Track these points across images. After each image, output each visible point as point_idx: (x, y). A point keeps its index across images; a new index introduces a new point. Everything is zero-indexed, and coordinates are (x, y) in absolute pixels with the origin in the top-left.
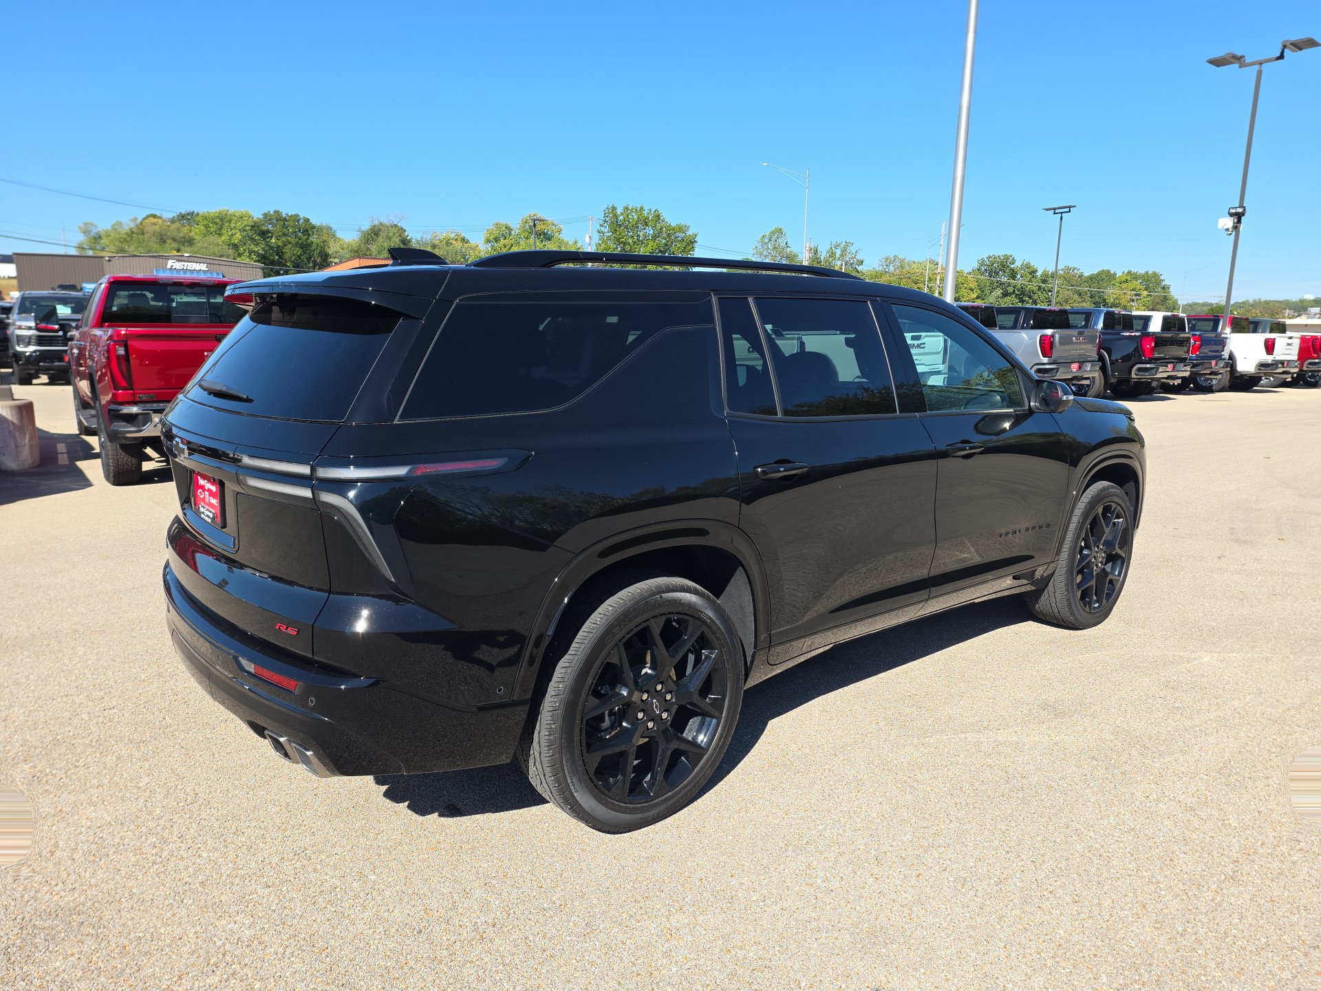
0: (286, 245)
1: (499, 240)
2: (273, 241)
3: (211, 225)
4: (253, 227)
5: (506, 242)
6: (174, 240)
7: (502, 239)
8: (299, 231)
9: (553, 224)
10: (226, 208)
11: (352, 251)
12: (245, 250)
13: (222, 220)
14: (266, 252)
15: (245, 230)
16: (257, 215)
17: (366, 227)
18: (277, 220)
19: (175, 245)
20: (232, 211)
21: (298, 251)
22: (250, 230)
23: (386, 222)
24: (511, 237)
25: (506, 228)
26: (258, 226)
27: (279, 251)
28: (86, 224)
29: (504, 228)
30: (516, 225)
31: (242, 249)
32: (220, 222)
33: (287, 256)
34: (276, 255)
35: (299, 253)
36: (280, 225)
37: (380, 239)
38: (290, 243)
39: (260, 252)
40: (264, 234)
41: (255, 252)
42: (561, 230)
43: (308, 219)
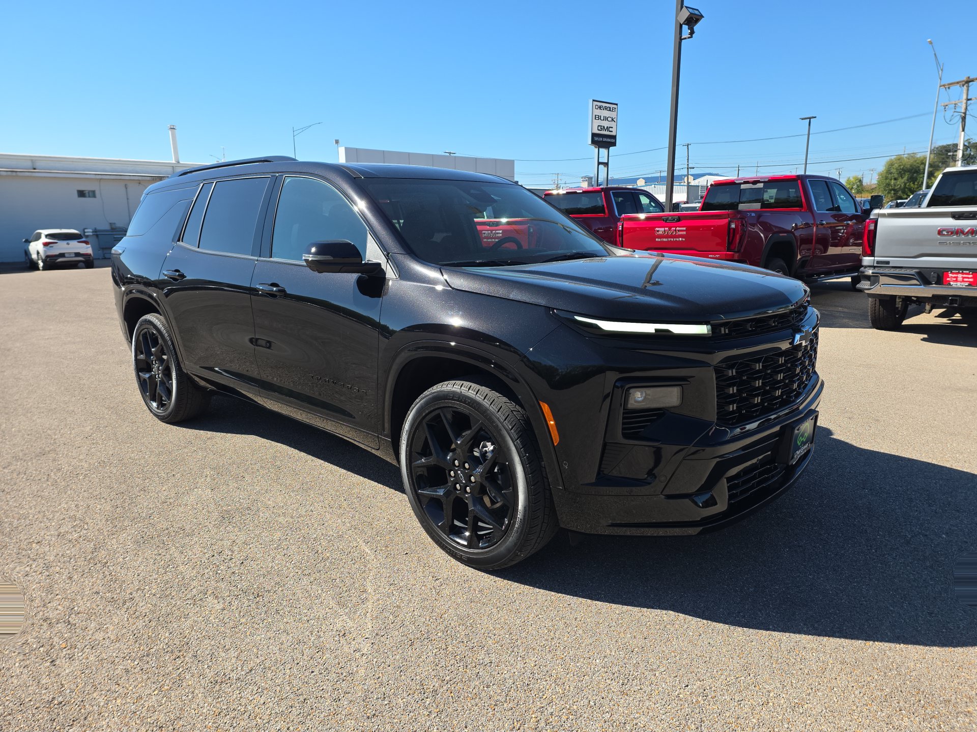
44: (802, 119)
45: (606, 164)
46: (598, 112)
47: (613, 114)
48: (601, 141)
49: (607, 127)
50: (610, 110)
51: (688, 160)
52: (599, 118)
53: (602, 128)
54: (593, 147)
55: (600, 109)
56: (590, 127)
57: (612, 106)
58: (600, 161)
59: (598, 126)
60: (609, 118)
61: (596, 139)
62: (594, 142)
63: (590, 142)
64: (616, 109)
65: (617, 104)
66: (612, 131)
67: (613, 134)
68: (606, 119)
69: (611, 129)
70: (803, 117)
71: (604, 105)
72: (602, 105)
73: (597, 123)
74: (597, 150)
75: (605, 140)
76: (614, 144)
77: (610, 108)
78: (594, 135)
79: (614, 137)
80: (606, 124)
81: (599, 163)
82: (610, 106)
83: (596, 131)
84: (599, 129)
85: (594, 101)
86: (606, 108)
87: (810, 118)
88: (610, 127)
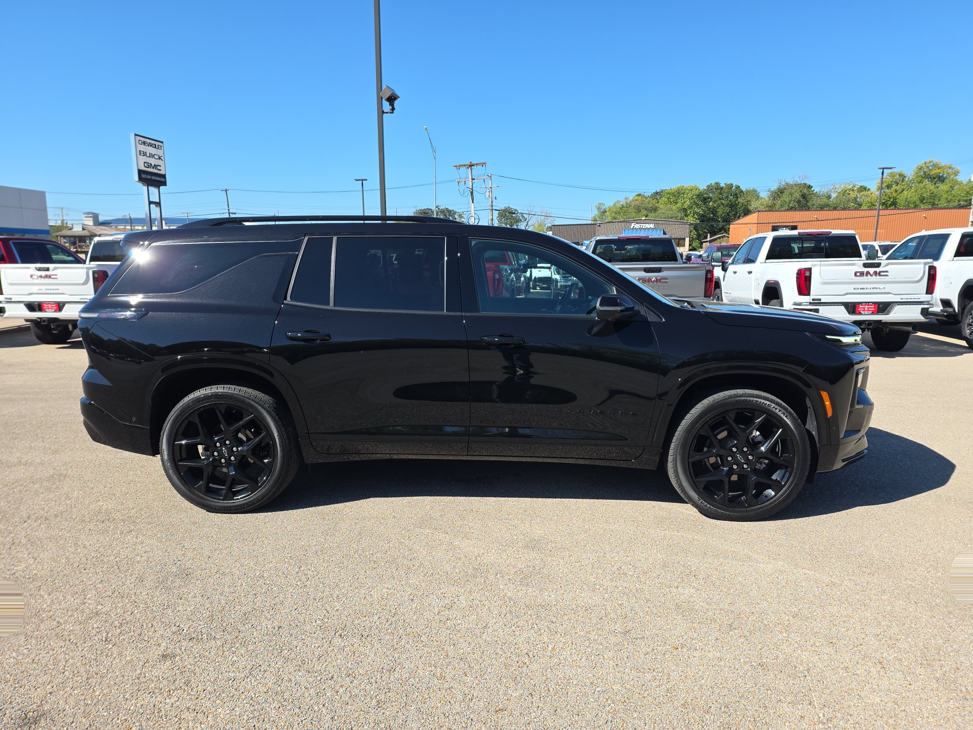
0: (719, 206)
1: (892, 187)
2: (711, 204)
3: (671, 197)
4: (698, 195)
5: (898, 188)
6: (646, 209)
7: (894, 186)
8: (731, 195)
9: (950, 168)
10: (682, 185)
11: (767, 206)
12: (691, 212)
13: (679, 193)
14: (705, 212)
15: (692, 198)
16: (703, 187)
17: (774, 187)
18: (716, 189)
19: (645, 212)
20: (686, 186)
21: (728, 210)
22: (696, 198)
23: (791, 182)
24: (904, 183)
25: (900, 175)
26: (702, 195)
27: (714, 211)
28: (600, 204)
29: (898, 177)
30: (910, 172)
31: (689, 212)
32: (677, 194)
33: (719, 214)
34: (712, 214)
35: (728, 211)
36: (718, 193)
37: (784, 195)
38: (723, 204)
39: (701, 212)
40: (705, 200)
41: (697, 213)
42: (958, 172)
43: (739, 187)
44: (357, 180)
45: (158, 204)
46: (142, 148)
47: (160, 152)
48: (149, 179)
49: (155, 165)
50: (155, 147)
51: (228, 205)
52: (145, 154)
53: (150, 166)
54: (140, 184)
55: (144, 144)
56: (135, 164)
57: (157, 143)
58: (151, 200)
59: (145, 163)
60: (155, 156)
61: (144, 176)
62: (141, 179)
63: (137, 179)
64: (162, 147)
65: (162, 142)
66: (160, 170)
67: (162, 172)
68: (152, 156)
69: (159, 168)
70: (357, 179)
71: (149, 141)
72: (145, 140)
73: (143, 159)
74: (145, 188)
75: (154, 178)
76: (164, 184)
77: (155, 145)
78: (140, 172)
79: (164, 176)
80: (153, 161)
81: (150, 203)
82: (156, 144)
83: (143, 168)
84: (146, 165)
85: (136, 135)
86: (150, 145)
87: (362, 180)
88: (157, 165)
